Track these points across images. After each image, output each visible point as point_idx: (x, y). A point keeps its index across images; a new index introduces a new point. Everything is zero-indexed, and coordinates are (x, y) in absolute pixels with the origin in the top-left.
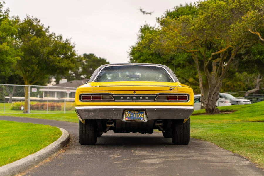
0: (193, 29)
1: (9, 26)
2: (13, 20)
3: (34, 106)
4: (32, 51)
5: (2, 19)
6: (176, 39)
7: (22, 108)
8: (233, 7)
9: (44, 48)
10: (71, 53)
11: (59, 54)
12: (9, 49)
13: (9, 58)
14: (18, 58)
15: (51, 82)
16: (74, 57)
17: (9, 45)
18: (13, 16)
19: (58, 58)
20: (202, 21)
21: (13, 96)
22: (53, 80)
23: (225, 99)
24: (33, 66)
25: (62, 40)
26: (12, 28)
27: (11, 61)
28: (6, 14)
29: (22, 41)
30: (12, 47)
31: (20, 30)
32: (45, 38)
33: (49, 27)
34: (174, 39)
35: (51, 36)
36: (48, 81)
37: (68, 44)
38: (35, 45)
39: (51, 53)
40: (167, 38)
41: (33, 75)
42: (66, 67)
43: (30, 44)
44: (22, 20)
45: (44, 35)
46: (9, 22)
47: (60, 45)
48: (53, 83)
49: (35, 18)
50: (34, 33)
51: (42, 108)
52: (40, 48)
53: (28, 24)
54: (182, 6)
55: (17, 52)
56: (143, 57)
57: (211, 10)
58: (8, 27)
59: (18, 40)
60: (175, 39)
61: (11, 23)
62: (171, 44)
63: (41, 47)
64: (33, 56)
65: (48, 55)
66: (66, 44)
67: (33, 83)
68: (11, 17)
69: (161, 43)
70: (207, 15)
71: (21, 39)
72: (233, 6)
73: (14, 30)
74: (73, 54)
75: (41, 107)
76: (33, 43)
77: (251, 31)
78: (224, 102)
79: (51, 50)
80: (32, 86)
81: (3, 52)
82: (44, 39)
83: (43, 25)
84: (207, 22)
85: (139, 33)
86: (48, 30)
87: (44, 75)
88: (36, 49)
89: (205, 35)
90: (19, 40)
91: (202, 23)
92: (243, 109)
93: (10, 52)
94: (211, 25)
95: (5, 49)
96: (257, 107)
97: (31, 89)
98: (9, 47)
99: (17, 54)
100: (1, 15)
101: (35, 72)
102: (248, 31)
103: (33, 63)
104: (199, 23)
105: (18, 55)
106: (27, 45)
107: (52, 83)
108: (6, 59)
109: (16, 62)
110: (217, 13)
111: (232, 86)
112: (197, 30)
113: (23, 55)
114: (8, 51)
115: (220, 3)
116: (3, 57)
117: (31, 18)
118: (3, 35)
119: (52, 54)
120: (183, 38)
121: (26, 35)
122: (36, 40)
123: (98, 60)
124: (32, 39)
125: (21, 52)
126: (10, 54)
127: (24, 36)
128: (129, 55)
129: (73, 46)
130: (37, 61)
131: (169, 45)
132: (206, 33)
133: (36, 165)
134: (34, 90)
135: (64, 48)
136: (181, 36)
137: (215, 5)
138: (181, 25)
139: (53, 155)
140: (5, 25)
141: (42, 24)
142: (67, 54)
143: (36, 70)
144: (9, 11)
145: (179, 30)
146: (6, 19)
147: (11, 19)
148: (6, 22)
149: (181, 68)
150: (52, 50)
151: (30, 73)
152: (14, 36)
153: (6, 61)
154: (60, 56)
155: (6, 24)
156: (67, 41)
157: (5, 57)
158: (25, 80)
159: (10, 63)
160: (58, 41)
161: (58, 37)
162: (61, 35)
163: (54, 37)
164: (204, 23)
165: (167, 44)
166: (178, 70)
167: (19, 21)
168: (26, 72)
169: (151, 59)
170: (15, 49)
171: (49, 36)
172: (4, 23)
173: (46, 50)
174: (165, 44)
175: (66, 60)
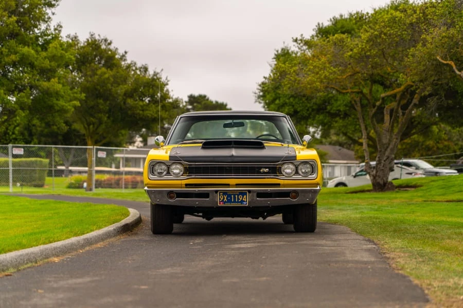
0: (350, 56)
1: (62, 51)
2: (67, 42)
3: (105, 181)
4: (99, 91)
5: (50, 39)
6: (324, 72)
7: (85, 185)
8: (414, 21)
9: (118, 87)
10: (162, 94)
11: (143, 96)
12: (61, 88)
13: (62, 103)
14: (75, 104)
15: (134, 142)
16: (166, 102)
17: (62, 82)
18: (68, 35)
19: (141, 103)
20: (364, 44)
21: (72, 165)
22: (138, 139)
23: (417, 169)
24: (100, 115)
25: (148, 73)
26: (66, 54)
27: (64, 107)
28: (57, 31)
29: (82, 76)
30: (65, 86)
31: (79, 57)
32: (120, 70)
33: (126, 53)
34: (320, 72)
35: (129, 67)
36: (131, 141)
37: (157, 81)
38: (104, 82)
39: (129, 95)
40: (309, 71)
41: (100, 130)
42: (153, 117)
43: (95, 81)
44: (83, 42)
45: (118, 66)
46: (61, 45)
47: (145, 81)
48: (138, 144)
49: (105, 38)
50: (103, 62)
51: (117, 184)
52: (112, 86)
53: (93, 48)
54: (343, 17)
55: (73, 93)
56: (280, 100)
57: (379, 26)
58: (59, 52)
59: (76, 74)
60: (322, 71)
61: (63, 47)
62: (316, 80)
63: (114, 85)
64: (100, 99)
65: (125, 97)
66: (153, 80)
67: (101, 143)
68: (64, 37)
69: (300, 78)
70: (372, 34)
71: (81, 72)
72: (412, 19)
73: (69, 58)
74: (165, 96)
75: (115, 183)
76: (100, 78)
77: (440, 60)
78: (413, 174)
79: (130, 90)
80: (98, 147)
81: (51, 94)
82: (118, 72)
83: (117, 49)
84: (372, 45)
85: (273, 61)
86: (124, 58)
87: (118, 130)
88: (105, 88)
89: (370, 66)
90: (78, 74)
91: (364, 46)
92: (432, 183)
93: (63, 94)
94: (379, 50)
95: (55, 87)
96: (454, 180)
97: (97, 153)
98: (60, 86)
99: (74, 96)
100: (49, 33)
101: (103, 126)
102: (437, 59)
103: (100, 111)
104: (360, 46)
105: (76, 99)
106: (90, 82)
107: (136, 144)
108: (57, 105)
109: (73, 109)
110: (389, 30)
111: (435, 149)
112: (357, 57)
113: (84, 98)
114: (60, 91)
115: (394, 14)
116: (52, 102)
117: (97, 38)
118: (51, 66)
119: (131, 96)
120: (334, 70)
121: (88, 65)
122: (105, 73)
123: (214, 105)
124: (99, 72)
125: (81, 93)
126: (63, 97)
127: (85, 67)
128: (256, 99)
129: (165, 83)
130: (108, 108)
131: (312, 82)
132: (371, 63)
133: (82, 250)
134: (102, 155)
135: (151, 87)
136: (332, 68)
137: (386, 18)
138: (332, 50)
139: (108, 240)
140: (54, 50)
141: (114, 47)
142: (156, 96)
143: (106, 122)
144: (61, 27)
145: (328, 57)
146: (57, 40)
147: (65, 40)
148: (56, 45)
149: (340, 118)
150: (132, 89)
151: (96, 126)
152: (70, 67)
153: (57, 108)
154: (144, 99)
155: (56, 48)
156: (155, 74)
157: (55, 101)
158: (88, 138)
159: (63, 111)
160: (141, 76)
161: (141, 68)
162: (146, 65)
163: (134, 68)
164: (368, 47)
165: (308, 79)
166: (336, 122)
167: (78, 43)
168: (89, 125)
169: (292, 103)
170: (71, 89)
171: (126, 66)
172: (52, 47)
173: (121, 90)
174: (305, 80)
175: (153, 106)
